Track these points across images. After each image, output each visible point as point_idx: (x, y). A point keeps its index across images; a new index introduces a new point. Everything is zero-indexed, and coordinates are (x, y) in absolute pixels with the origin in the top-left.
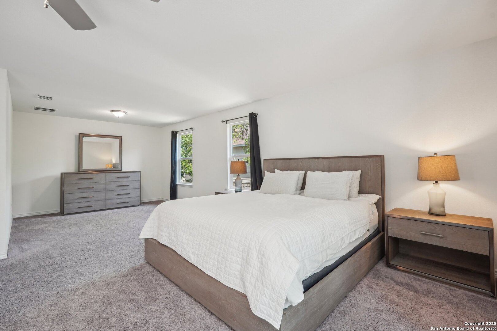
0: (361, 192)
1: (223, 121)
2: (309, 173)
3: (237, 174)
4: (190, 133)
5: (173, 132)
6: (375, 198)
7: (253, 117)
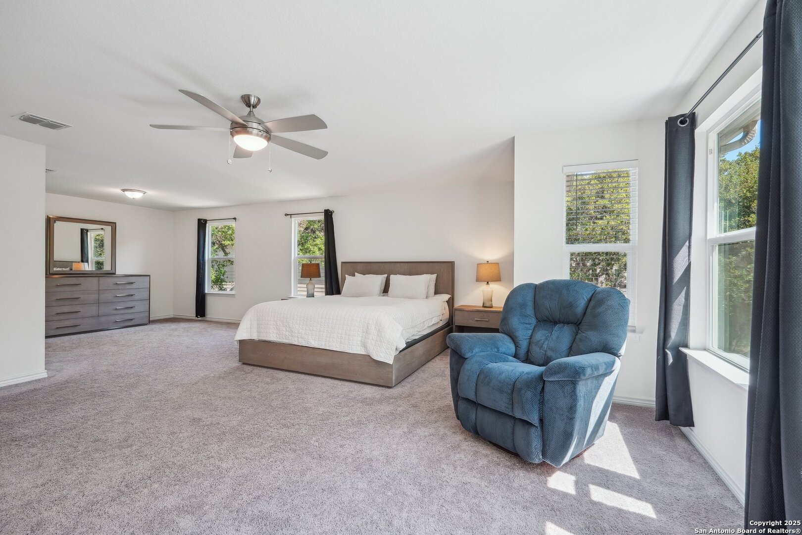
0: (436, 293)
1: (286, 215)
2: (392, 277)
3: (309, 278)
4: (233, 224)
5: (199, 220)
6: (447, 297)
7: (328, 214)
